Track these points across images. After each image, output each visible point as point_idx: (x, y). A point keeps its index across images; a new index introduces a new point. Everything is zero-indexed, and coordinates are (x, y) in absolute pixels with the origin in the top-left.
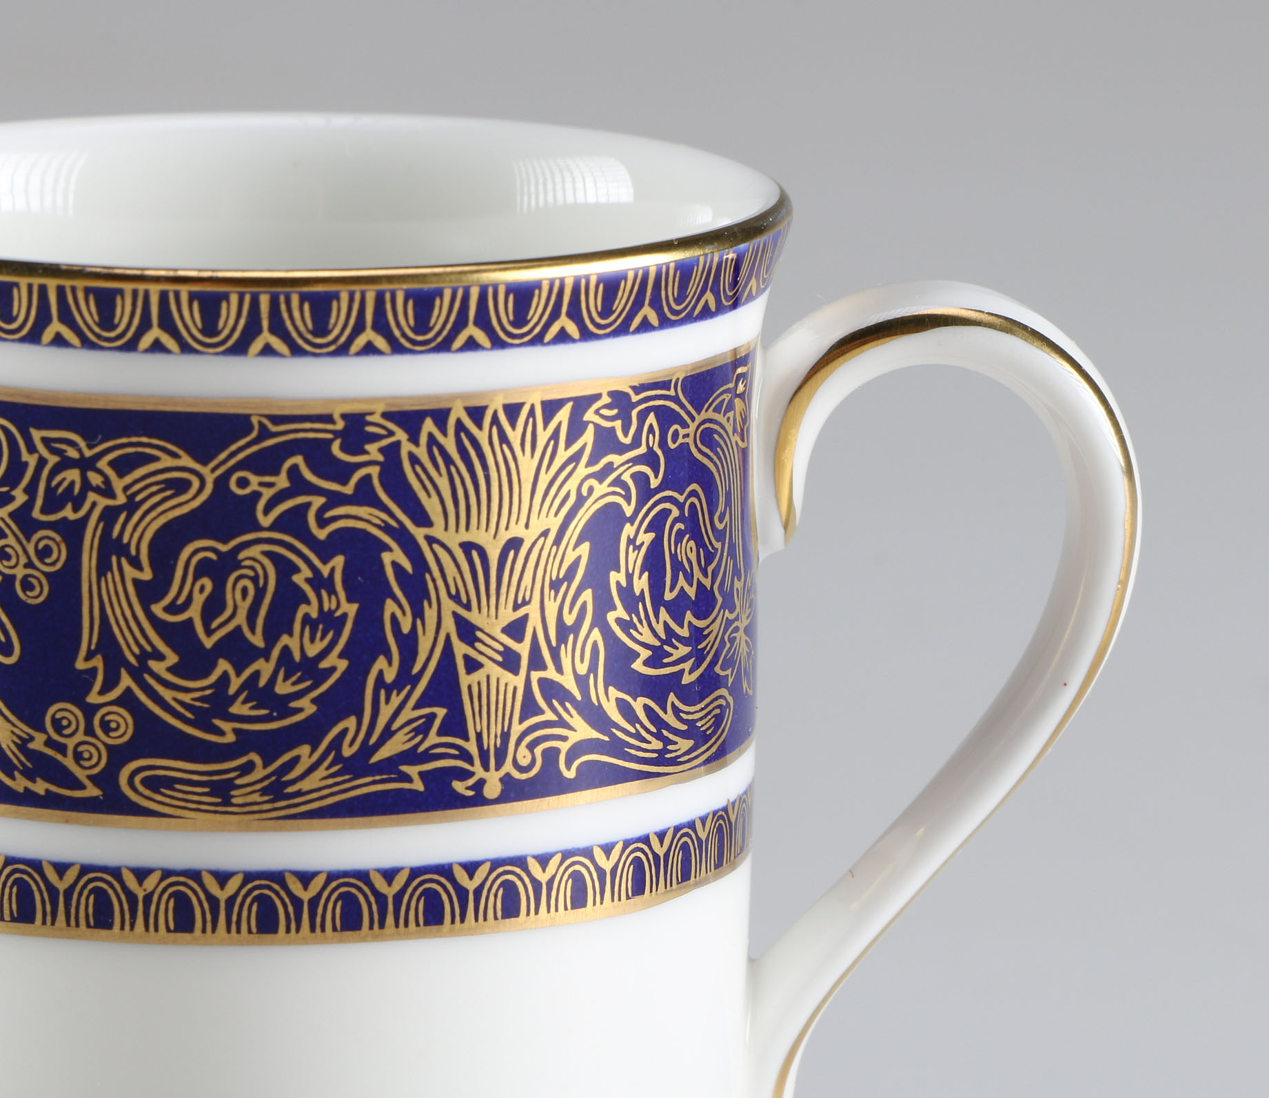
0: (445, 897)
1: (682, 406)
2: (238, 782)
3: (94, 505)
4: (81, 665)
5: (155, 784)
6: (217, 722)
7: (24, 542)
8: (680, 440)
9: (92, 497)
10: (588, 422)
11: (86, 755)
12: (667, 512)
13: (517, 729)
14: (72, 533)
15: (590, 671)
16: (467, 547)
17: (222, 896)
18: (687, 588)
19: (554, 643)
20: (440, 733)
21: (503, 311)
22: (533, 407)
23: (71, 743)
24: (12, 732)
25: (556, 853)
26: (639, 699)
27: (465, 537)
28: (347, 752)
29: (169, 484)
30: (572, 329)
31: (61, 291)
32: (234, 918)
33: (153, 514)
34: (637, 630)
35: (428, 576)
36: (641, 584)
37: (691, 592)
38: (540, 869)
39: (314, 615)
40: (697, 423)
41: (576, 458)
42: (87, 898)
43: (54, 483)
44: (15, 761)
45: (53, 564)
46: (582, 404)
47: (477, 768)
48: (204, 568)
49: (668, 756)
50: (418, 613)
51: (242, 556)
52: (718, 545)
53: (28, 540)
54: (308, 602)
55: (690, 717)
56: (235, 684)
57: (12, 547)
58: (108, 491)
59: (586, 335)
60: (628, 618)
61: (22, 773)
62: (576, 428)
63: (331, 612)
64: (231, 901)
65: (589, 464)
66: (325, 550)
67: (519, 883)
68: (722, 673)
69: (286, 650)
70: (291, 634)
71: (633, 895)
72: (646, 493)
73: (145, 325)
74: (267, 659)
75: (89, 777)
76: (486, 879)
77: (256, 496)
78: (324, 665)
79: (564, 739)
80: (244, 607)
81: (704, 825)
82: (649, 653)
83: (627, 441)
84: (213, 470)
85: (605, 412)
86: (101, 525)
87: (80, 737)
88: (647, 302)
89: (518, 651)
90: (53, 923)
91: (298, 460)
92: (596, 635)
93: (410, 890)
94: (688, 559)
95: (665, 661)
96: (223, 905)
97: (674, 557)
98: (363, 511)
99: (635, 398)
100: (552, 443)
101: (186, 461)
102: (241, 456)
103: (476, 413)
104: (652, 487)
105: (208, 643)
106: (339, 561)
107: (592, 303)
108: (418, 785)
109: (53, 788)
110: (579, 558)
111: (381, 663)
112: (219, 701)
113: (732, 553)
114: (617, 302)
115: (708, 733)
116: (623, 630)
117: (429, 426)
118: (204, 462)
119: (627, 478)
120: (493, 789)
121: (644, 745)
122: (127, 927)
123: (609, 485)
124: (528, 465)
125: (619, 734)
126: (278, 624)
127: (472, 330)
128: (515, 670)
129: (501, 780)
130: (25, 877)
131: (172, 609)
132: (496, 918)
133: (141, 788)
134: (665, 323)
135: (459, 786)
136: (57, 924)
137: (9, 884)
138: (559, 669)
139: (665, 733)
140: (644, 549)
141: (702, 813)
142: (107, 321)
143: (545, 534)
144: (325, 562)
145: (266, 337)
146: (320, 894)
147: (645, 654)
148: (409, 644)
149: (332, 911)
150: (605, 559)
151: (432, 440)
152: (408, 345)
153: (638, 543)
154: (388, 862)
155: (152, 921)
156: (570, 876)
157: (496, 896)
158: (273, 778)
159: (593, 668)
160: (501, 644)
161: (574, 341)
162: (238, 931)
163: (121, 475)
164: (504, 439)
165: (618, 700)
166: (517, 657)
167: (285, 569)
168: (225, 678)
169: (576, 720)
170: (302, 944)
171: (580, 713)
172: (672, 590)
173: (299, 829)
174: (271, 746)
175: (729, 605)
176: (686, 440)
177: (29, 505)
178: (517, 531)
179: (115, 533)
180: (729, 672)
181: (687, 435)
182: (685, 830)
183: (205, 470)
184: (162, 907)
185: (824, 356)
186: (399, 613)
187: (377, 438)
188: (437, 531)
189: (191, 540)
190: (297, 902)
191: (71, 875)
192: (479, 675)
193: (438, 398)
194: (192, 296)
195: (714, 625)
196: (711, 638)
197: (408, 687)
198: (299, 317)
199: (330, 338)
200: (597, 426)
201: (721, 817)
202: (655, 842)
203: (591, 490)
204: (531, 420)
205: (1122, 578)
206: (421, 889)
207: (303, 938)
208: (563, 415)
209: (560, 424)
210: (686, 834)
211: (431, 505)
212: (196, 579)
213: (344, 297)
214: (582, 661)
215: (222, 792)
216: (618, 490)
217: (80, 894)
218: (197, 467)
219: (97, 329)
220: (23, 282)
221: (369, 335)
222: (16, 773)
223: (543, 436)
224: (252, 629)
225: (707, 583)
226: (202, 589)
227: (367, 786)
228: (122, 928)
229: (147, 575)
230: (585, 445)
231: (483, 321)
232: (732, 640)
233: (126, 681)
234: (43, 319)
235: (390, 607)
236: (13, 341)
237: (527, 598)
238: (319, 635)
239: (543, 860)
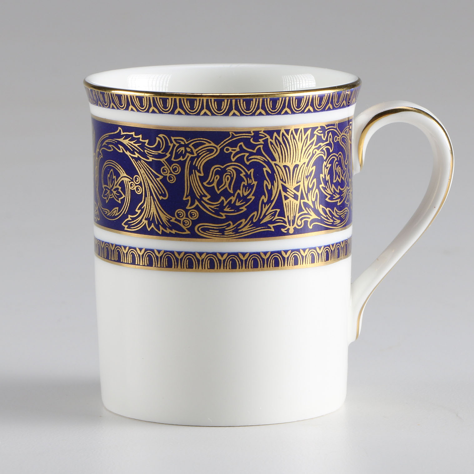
0: (279, 259)
1: (338, 131)
2: (226, 229)
3: (188, 156)
4: (184, 199)
5: (204, 230)
6: (221, 213)
7: (169, 167)
8: (337, 140)
9: (188, 154)
10: (315, 134)
11: (186, 223)
12: (334, 159)
13: (297, 215)
14: (182, 164)
15: (315, 200)
16: (285, 167)
17: (222, 259)
18: (338, 179)
19: (307, 193)
20: (278, 216)
21: (294, 104)
22: (301, 129)
23: (182, 220)
24: (166, 217)
25: (307, 248)
26: (327, 208)
27: (285, 164)
28: (254, 221)
29: (208, 150)
30: (311, 109)
31: (180, 100)
32: (225, 265)
33: (204, 158)
34: (327, 190)
35: (275, 174)
36: (328, 178)
37: (340, 181)
38: (303, 253)
39: (246, 185)
40: (341, 136)
41: (312, 143)
42: (186, 261)
43: (177, 151)
44: (167, 225)
45: (177, 172)
46: (314, 129)
47: (287, 225)
48: (217, 173)
49: (334, 224)
50: (273, 184)
51: (227, 169)
52: (346, 169)
53: (170, 167)
54: (244, 181)
55: (339, 214)
56: (225, 203)
57: (166, 168)
58: (192, 153)
59: (315, 111)
60: (325, 187)
61: (169, 228)
62: (312, 135)
63: (250, 184)
64: (224, 261)
65: (315, 145)
66: (248, 168)
67: (298, 256)
68: (347, 203)
69: (239, 194)
70: (240, 190)
71: (326, 260)
72: (329, 154)
73: (202, 108)
74: (234, 197)
75: (187, 229)
76: (290, 255)
77: (231, 153)
78: (248, 198)
79: (309, 218)
80: (228, 182)
81: (343, 243)
82: (330, 196)
83: (324, 139)
84: (220, 147)
85: (319, 131)
86: (190, 162)
87: (184, 218)
88: (330, 102)
89: (298, 194)
90: (177, 268)
91: (242, 143)
92: (317, 191)
93: (271, 257)
94: (339, 172)
95: (334, 199)
96: (222, 262)
97: (336, 171)
98: (258, 157)
99: (326, 128)
100: (306, 139)
101: (213, 144)
102: (227, 143)
103: (287, 131)
104: (331, 152)
105: (218, 192)
106: (252, 170)
107: (317, 102)
108: (273, 230)
109: (177, 232)
110: (313, 170)
111: (263, 197)
112: (221, 208)
113: (349, 172)
114: (323, 102)
115: (344, 219)
116: (323, 190)
117: (275, 134)
118: (218, 145)
119: (324, 149)
120: (291, 231)
121: (329, 221)
122: (197, 268)
123: (320, 151)
124: (300, 145)
125: (323, 217)
126: (237, 187)
127: (286, 109)
128: (297, 200)
129: (294, 228)
130: (170, 256)
131: (208, 183)
132: (292, 265)
133: (201, 231)
134: (334, 108)
135: (283, 230)
136: (178, 268)
137: (165, 258)
138: (308, 200)
139: (334, 218)
140: (328, 168)
141: (342, 240)
142: (192, 108)
143: (304, 163)
144: (249, 171)
145: (234, 111)
146: (247, 259)
147: (329, 196)
148: (270, 192)
149: (251, 263)
150: (319, 171)
151: (276, 138)
152: (270, 113)
153: (327, 167)
154: (265, 250)
155: (204, 266)
156: (311, 255)
157: (292, 259)
158: (235, 228)
159: (316, 200)
160: (294, 192)
161: (312, 112)
162: (226, 269)
163: (195, 148)
164: (294, 138)
165: (322, 208)
166: (298, 196)
167: (239, 172)
168: (223, 201)
169: (312, 213)
170: (243, 272)
171: (313, 211)
172: (335, 180)
173: (242, 241)
174: (235, 219)
175: (348, 185)
176: (338, 140)
177: (171, 157)
178: (297, 163)
179: (194, 164)
180: (348, 203)
181: (338, 139)
182: (338, 244)
183: (217, 147)
184: (206, 262)
185: (371, 120)
186: (268, 184)
187: (262, 137)
188: (277, 162)
189: (214, 165)
190: (242, 261)
191: (182, 255)
192: (288, 201)
193: (278, 127)
194: (215, 100)
195: (345, 190)
196: (344, 193)
197: (270, 204)
198: (243, 106)
199: (250, 111)
200: (317, 135)
201: (346, 242)
202: (331, 246)
203: (316, 152)
204: (301, 133)
205: (450, 179)
206: (273, 257)
207: (243, 270)
208: (309, 132)
209: (308, 134)
210: (338, 245)
211: (276, 155)
212: (215, 175)
213: (254, 100)
214: (314, 197)
215: (222, 232)
216: (322, 152)
217: (184, 260)
218: (215, 146)
219: (189, 110)
220: (170, 98)
221: (260, 110)
222: (167, 228)
223: (304, 138)
224: (230, 188)
225: (343, 178)
226: (217, 178)
227: (260, 230)
228: (196, 268)
229: (202, 175)
230: (314, 140)
231: (289, 107)
232: (349, 195)
233: (197, 203)
234: (175, 107)
235: (265, 182)
236: (167, 114)
237: (300, 181)
238: (247, 190)
239: (304, 250)
